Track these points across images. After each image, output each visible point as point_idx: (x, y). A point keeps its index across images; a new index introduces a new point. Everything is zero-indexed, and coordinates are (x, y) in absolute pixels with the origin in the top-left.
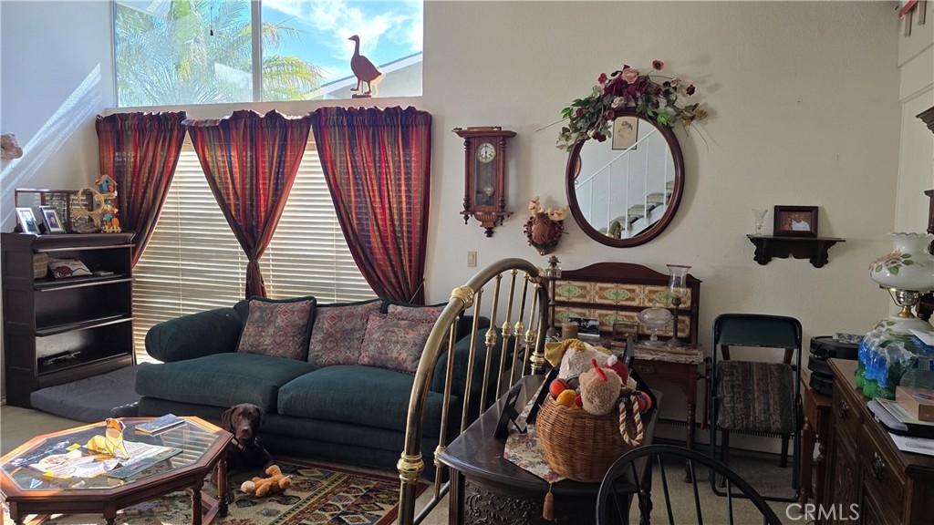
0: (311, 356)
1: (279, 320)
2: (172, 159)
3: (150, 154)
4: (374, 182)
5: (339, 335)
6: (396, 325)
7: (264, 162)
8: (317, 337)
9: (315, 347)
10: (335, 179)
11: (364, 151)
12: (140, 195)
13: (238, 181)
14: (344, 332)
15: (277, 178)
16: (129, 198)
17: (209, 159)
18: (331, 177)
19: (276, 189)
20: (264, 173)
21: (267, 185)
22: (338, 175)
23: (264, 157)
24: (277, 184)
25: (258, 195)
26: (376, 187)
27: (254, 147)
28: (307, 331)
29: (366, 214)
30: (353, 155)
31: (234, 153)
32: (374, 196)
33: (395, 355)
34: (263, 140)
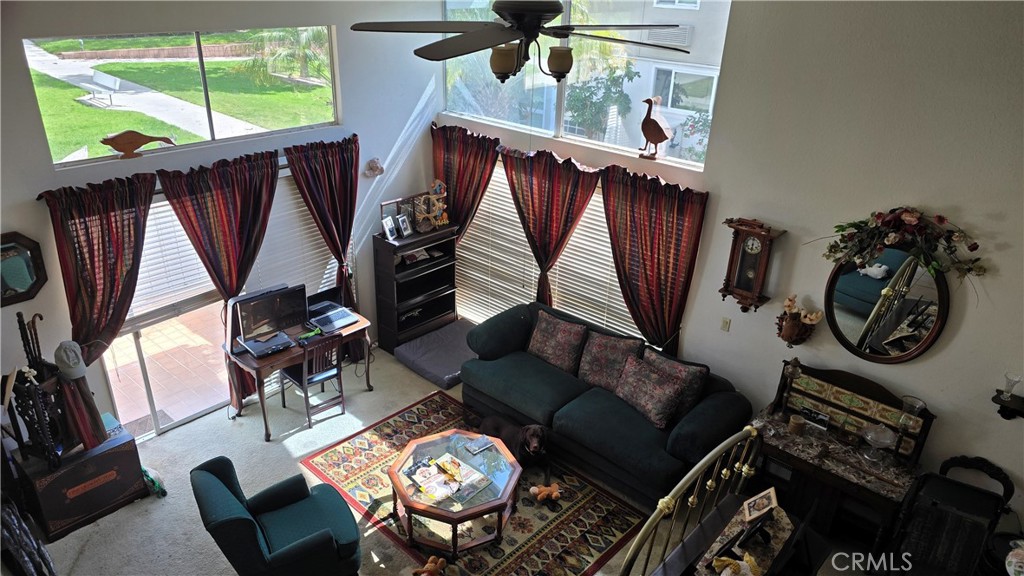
0: (581, 372)
1: (559, 336)
2: (488, 172)
3: (471, 162)
4: (648, 238)
5: (603, 361)
6: (648, 377)
7: (558, 196)
8: (586, 358)
9: (585, 366)
10: (615, 226)
11: (641, 211)
12: (463, 194)
13: (537, 205)
14: (607, 360)
15: (568, 213)
16: (454, 197)
17: (515, 181)
18: (612, 224)
19: (566, 221)
20: (558, 205)
21: (559, 215)
22: (618, 225)
23: (559, 191)
24: (567, 217)
25: (552, 221)
26: (648, 243)
27: (551, 181)
28: (579, 350)
29: (638, 262)
30: (632, 211)
31: (535, 182)
32: (646, 250)
33: (643, 403)
34: (559, 178)
